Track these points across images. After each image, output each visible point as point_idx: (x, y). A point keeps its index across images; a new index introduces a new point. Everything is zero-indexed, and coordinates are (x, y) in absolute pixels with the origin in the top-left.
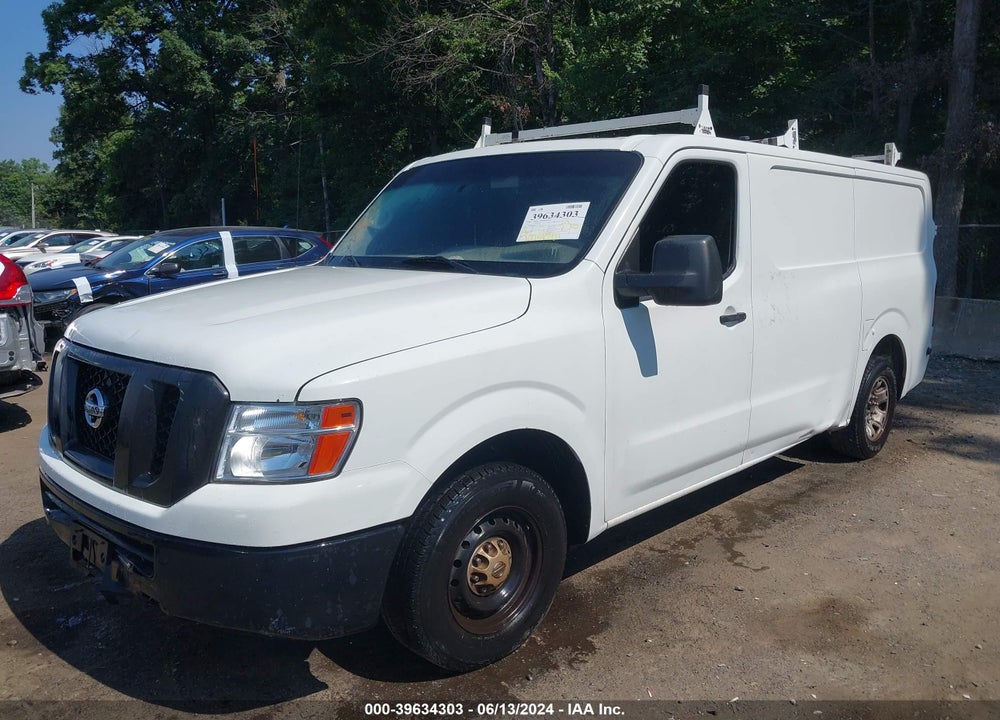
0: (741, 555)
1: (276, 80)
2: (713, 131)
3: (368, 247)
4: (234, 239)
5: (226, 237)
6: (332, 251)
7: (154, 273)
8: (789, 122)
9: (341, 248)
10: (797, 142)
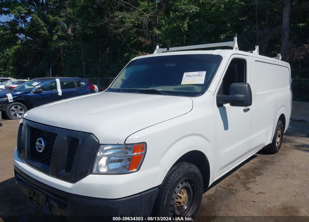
0: (250, 188)
1: (68, 31)
2: (238, 49)
3: (121, 85)
4: (60, 81)
5: (58, 81)
6: (109, 87)
7: (34, 92)
8: (256, 46)
9: (112, 86)
10: (258, 53)
